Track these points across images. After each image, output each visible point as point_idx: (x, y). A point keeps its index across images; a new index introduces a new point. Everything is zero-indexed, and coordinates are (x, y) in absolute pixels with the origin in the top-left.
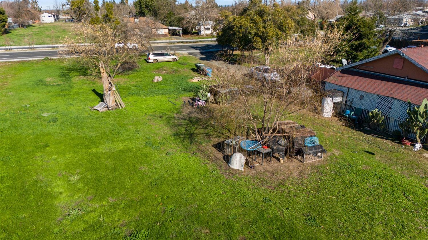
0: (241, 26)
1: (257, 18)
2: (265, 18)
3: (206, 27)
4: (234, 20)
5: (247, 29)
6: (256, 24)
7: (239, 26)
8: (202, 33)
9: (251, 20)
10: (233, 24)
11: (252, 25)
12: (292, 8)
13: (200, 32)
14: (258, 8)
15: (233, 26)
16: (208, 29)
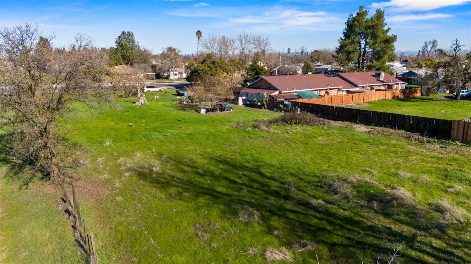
0: (202, 70)
1: (211, 65)
2: (216, 65)
3: (175, 73)
4: (198, 66)
5: (206, 71)
6: (211, 68)
7: (201, 69)
8: (171, 77)
9: (208, 66)
10: (197, 69)
11: (208, 69)
12: (235, 60)
13: (170, 77)
14: (211, 60)
15: (197, 70)
16: (176, 75)
